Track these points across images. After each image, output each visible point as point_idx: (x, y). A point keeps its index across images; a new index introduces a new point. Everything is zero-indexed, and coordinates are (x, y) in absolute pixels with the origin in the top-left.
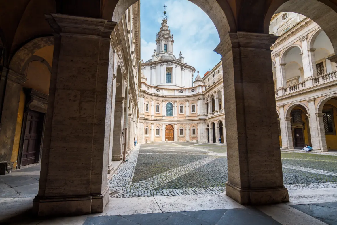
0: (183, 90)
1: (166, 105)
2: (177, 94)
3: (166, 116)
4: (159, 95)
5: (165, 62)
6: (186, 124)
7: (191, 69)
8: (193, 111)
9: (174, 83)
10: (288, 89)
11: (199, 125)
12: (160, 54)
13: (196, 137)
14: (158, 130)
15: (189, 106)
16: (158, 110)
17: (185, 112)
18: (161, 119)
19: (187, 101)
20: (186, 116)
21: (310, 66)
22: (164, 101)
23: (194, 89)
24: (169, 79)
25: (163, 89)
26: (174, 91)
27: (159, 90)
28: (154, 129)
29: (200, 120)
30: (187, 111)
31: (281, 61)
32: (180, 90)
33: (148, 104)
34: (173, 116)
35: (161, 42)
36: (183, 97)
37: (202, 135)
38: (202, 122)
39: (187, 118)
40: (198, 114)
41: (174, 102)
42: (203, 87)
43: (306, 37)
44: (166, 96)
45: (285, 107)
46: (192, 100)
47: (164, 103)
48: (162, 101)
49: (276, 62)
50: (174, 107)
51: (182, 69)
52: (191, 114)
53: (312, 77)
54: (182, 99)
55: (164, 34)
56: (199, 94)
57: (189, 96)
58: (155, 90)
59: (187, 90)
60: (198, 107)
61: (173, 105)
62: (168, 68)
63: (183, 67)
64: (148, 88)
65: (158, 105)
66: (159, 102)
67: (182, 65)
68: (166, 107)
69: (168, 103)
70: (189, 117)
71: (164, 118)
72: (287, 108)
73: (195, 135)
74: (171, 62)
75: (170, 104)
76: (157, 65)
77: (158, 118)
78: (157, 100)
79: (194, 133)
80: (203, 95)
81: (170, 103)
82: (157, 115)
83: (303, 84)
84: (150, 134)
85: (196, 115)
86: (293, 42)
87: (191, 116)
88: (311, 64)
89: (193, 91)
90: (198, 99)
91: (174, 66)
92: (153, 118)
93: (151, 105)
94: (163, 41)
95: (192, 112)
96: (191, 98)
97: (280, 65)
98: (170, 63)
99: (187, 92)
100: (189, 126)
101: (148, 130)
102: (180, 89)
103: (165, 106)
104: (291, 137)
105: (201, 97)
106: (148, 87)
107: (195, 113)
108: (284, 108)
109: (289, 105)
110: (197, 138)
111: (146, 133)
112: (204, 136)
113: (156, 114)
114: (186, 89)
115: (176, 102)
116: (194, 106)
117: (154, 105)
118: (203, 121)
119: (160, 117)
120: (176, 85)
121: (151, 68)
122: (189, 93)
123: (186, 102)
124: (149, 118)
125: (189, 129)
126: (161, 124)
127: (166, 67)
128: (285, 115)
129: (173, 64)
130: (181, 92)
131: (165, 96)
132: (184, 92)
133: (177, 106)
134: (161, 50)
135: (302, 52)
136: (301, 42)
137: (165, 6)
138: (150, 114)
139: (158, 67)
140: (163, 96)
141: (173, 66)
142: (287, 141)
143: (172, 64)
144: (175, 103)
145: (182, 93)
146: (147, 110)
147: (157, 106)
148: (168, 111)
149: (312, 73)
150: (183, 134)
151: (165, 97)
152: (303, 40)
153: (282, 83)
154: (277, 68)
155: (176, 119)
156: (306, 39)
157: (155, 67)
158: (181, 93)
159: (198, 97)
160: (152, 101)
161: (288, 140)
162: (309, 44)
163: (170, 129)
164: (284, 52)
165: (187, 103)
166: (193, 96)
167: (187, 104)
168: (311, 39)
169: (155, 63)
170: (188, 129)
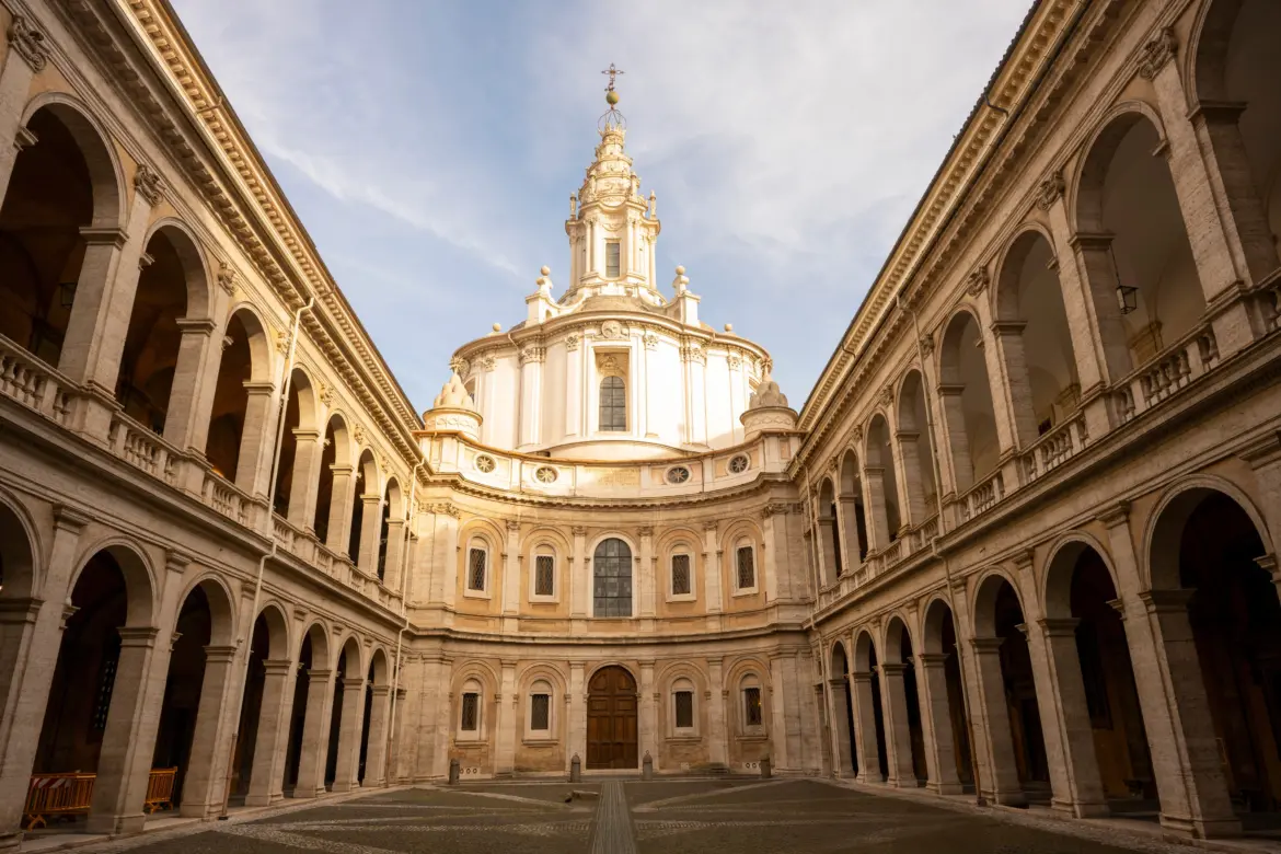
0: (685, 466)
1: (591, 554)
2: (653, 486)
3: (590, 614)
4: (548, 497)
5: (588, 322)
6: (710, 661)
7: (742, 351)
8: (746, 578)
9: (636, 431)
10: (1137, 388)
11: (777, 663)
12: (579, 292)
13: (766, 738)
14: (540, 702)
15: (720, 554)
16: (545, 584)
17: (701, 590)
18: (565, 635)
19: (711, 524)
20: (707, 612)
21: (1220, 215)
22: (579, 531)
23: (744, 453)
24: (615, 412)
25: (573, 463)
26: (635, 474)
27: (555, 473)
28: (517, 697)
29: (777, 631)
30: (713, 583)
31: (1075, 223)
32: (671, 467)
33: (482, 553)
34: (635, 614)
35: (589, 230)
36: (686, 504)
37: (797, 725)
38: (790, 642)
39: (713, 627)
40: (772, 597)
41: (640, 535)
42: (788, 440)
43: (1166, 41)
44: (587, 499)
45: (1133, 518)
46: (737, 520)
47: (580, 541)
48: (567, 531)
49: (1054, 233)
50: (638, 559)
51: (685, 352)
52: (736, 598)
53: (1240, 282)
54: (683, 514)
55: (603, 194)
56: (765, 483)
57: (717, 499)
58: (530, 470)
59: (708, 463)
60: (769, 556)
61: (634, 554)
62: (606, 354)
63: (694, 345)
64: (485, 464)
65: (546, 553)
66: (554, 538)
67: (686, 331)
68: (592, 563)
69: (607, 540)
70: (721, 615)
71: (578, 630)
72: (1146, 519)
73: (761, 730)
74: (619, 321)
75: (616, 545)
76: (549, 343)
77: (545, 632)
78: (537, 528)
79: (754, 716)
80: (793, 484)
81: (620, 540)
82: (540, 613)
83: (1205, 340)
84: (491, 725)
85: (760, 606)
86: (1112, 93)
87: (733, 608)
88: (1225, 203)
89: (739, 465)
90: (767, 513)
91: (640, 339)
92: (510, 628)
93: (504, 556)
94: (597, 228)
95: (742, 586)
96: (731, 509)
97: (1073, 246)
98: (616, 324)
99: (708, 476)
100: (723, 670)
101: (482, 704)
102: (670, 461)
103: (587, 560)
104: (1211, 742)
105: (781, 495)
106: (488, 457)
107: (753, 590)
108: (1128, 521)
109: (1155, 497)
110: (772, 744)
111: (469, 723)
112: (805, 732)
113: (536, 605)
114: (699, 458)
115: (652, 534)
116: (750, 549)
117: (521, 558)
118: (798, 640)
119: (559, 625)
120: (648, 440)
121: (521, 359)
122: (718, 479)
123: (705, 530)
124: (490, 628)
125: (726, 693)
126: (561, 666)
127: (595, 348)
128: (1141, 577)
129: (635, 330)
130: (678, 475)
131: (583, 503)
132: (694, 474)
133: (655, 556)
134: (588, 269)
135: (1162, 135)
136: (1151, 78)
137: (613, 72)
138: (493, 610)
139: (556, 349)
140: (574, 503)
141: (633, 340)
142: (1183, 771)
143: (625, 331)
144: (646, 541)
145: (681, 481)
146: (477, 582)
147: (540, 559)
148: (604, 586)
149: (1241, 259)
150: (690, 725)
151: (587, 508)
152: (1157, 62)
153: (1102, 357)
154: (1062, 265)
155: (647, 630)
156: (1170, 55)
157: (543, 351)
158: (676, 481)
159: (765, 498)
160: (510, 532)
161: (1187, 765)
162: (1193, 80)
163: (618, 692)
164: (1082, 165)
165: (711, 535)
166: (741, 494)
167: (711, 542)
168: (1195, 45)
169: (539, 331)
170: (717, 692)
